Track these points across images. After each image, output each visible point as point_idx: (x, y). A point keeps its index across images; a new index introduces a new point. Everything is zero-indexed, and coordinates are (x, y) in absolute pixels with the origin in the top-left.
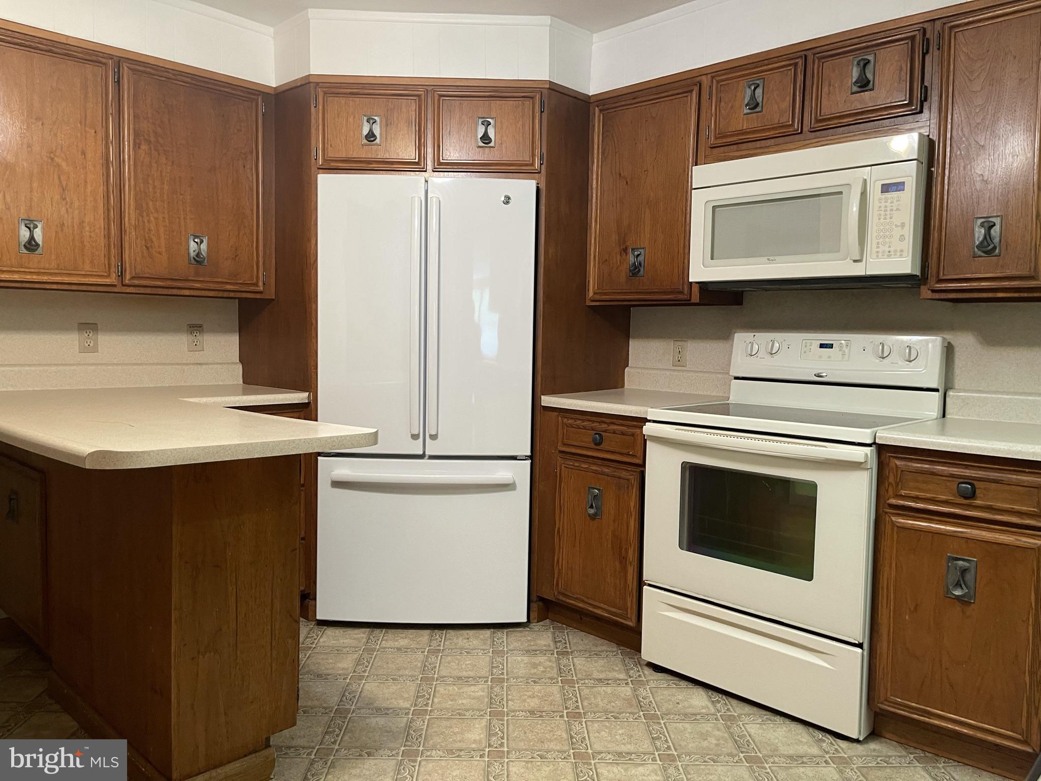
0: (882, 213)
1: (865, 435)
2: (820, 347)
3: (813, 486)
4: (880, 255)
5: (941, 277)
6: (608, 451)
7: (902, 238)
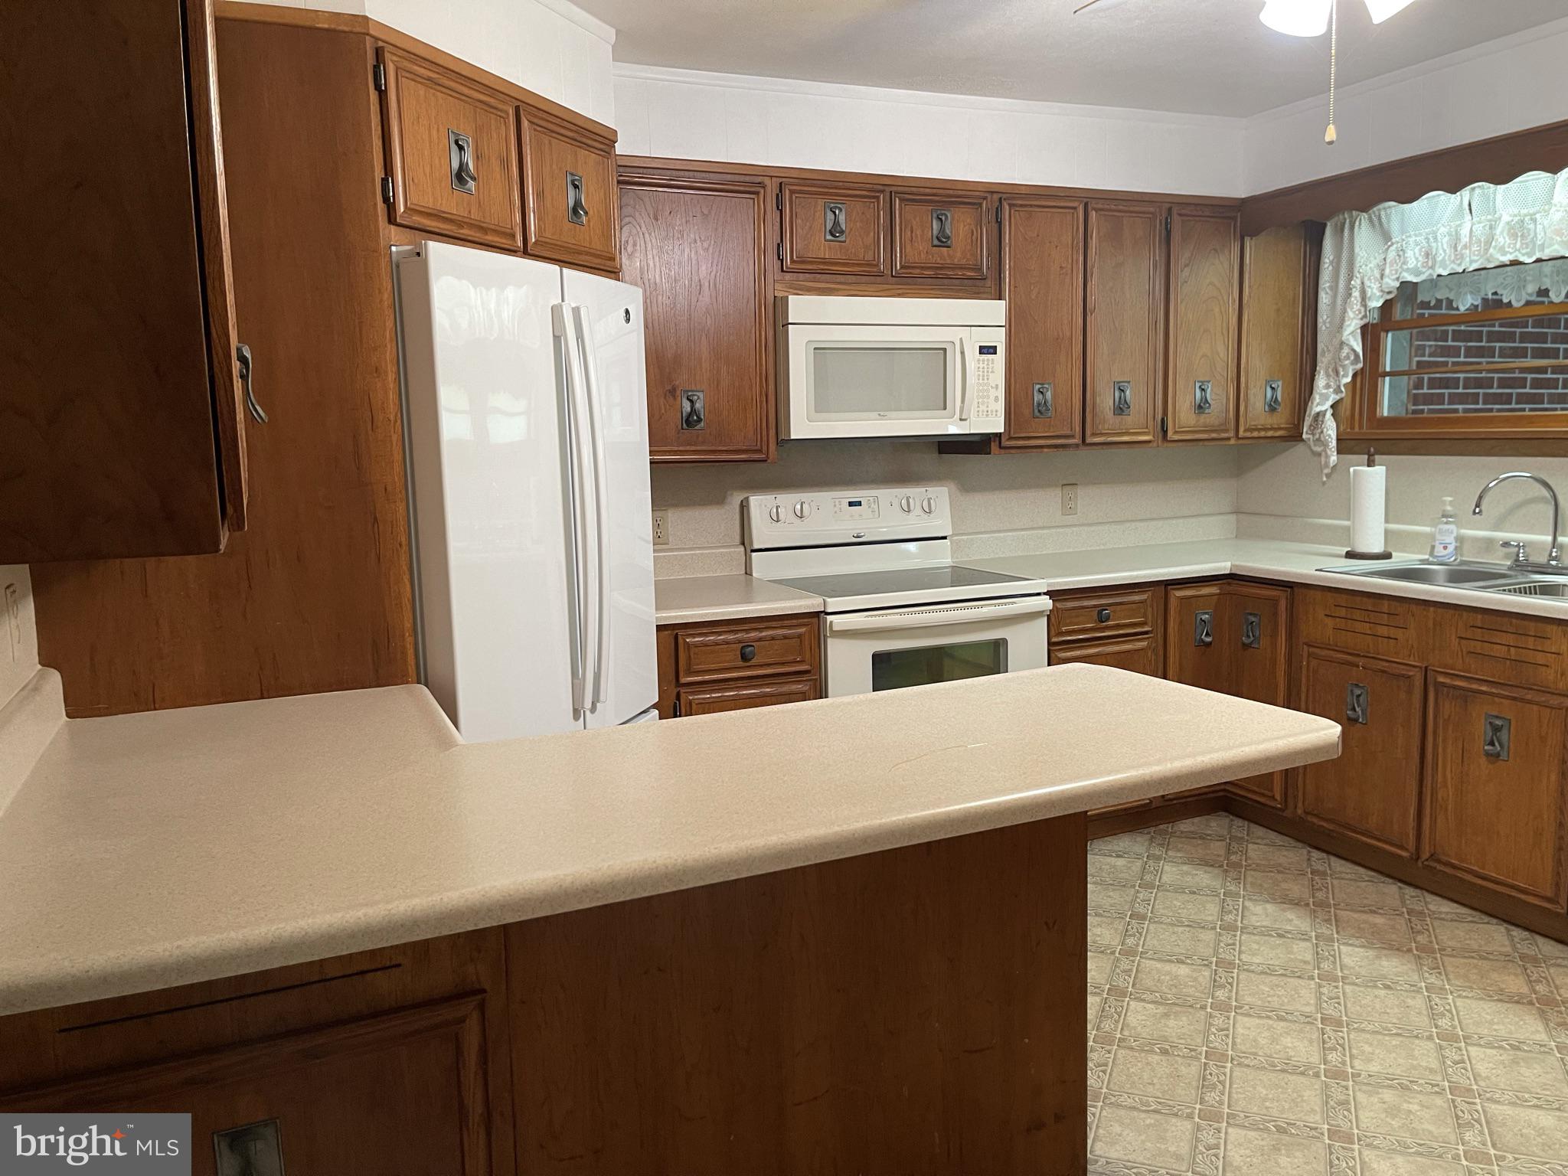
0: (981, 373)
1: (1042, 585)
2: (850, 506)
3: (1005, 641)
4: (980, 414)
5: (1012, 435)
6: (761, 666)
7: (996, 399)
